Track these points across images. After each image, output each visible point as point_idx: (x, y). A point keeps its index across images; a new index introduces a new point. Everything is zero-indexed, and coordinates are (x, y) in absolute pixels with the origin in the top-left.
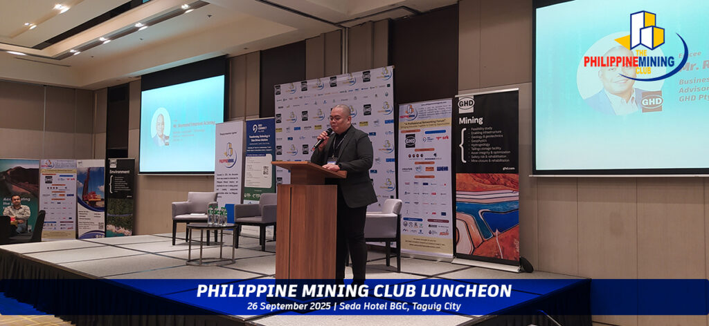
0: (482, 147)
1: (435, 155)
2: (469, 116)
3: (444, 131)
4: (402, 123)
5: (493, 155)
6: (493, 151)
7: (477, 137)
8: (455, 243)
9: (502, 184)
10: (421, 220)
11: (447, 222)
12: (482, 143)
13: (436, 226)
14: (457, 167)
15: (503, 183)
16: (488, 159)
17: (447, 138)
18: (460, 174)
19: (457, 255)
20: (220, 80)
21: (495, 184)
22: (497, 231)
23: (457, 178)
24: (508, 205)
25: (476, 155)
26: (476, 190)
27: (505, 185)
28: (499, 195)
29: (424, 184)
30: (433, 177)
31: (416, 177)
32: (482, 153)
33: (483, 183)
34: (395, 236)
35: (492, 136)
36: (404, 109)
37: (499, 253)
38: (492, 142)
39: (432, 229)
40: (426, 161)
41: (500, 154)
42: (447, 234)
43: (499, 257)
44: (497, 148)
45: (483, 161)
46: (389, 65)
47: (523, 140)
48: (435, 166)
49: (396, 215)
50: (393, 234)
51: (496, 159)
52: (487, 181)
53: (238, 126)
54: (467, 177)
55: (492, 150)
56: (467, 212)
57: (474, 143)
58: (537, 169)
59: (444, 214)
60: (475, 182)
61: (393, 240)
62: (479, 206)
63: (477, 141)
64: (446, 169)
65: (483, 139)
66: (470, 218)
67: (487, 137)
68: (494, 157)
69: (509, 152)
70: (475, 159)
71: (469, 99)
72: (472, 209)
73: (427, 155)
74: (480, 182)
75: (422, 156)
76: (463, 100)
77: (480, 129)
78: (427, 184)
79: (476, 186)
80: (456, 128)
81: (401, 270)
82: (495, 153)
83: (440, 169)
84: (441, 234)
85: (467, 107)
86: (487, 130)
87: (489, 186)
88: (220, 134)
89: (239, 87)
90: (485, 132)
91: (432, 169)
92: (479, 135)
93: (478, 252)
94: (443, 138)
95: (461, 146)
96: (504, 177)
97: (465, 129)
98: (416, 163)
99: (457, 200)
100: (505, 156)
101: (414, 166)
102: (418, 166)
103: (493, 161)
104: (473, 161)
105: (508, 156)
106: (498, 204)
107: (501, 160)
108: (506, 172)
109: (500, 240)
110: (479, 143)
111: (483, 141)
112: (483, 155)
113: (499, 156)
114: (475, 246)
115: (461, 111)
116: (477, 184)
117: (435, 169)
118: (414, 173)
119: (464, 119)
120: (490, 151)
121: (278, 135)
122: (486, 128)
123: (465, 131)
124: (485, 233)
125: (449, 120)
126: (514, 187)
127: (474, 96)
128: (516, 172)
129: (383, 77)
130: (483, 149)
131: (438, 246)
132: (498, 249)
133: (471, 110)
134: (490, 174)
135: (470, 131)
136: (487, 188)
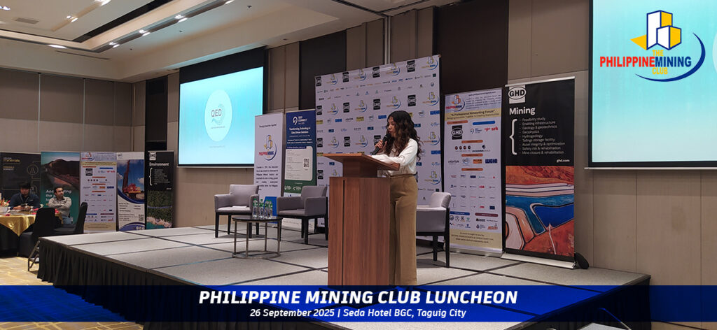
0: (534, 138)
1: (483, 146)
2: (520, 106)
3: (493, 122)
4: (448, 113)
5: (546, 146)
6: (546, 142)
7: (529, 128)
8: (505, 237)
9: (556, 177)
10: (468, 214)
11: (496, 215)
12: (534, 134)
13: (484, 220)
14: (507, 159)
15: (557, 175)
16: (541, 151)
17: (497, 129)
18: (511, 167)
19: (506, 250)
20: (259, 72)
21: (549, 177)
22: (550, 226)
23: (507, 170)
24: (562, 198)
25: (528, 147)
26: (526, 183)
27: (559, 178)
28: (553, 189)
29: (472, 177)
30: (482, 169)
31: (463, 169)
32: (534, 144)
33: (535, 176)
34: (444, 231)
35: (546, 127)
36: (451, 99)
37: (551, 248)
38: (546, 133)
39: (480, 223)
40: (474, 153)
41: (554, 146)
42: (496, 228)
43: (552, 253)
44: (551, 139)
45: (535, 153)
46: (434, 53)
47: (579, 131)
48: (483, 159)
49: (445, 209)
50: (442, 228)
51: (549, 150)
52: (539, 173)
53: (278, 118)
54: (518, 170)
55: (544, 141)
56: (517, 206)
57: (526, 135)
58: (593, 161)
59: (492, 208)
60: (526, 175)
61: (441, 234)
62: (531, 200)
63: (529, 132)
64: (495, 161)
65: (535, 129)
66: (521, 213)
67: (539, 128)
68: (547, 149)
69: (564, 143)
70: (527, 151)
71: (520, 89)
72: (523, 203)
73: (475, 146)
74: (532, 174)
75: (469, 148)
76: (514, 90)
77: (533, 119)
78: (474, 177)
79: (528, 179)
80: (506, 119)
81: (450, 265)
82: (548, 144)
83: (488, 161)
84: (489, 228)
85: (517, 97)
86: (540, 121)
87: (541, 179)
88: (260, 126)
89: (278, 79)
90: (538, 123)
91: (480, 161)
92: (532, 126)
93: (529, 248)
94: (493, 129)
95: (511, 137)
96: (558, 170)
97: (516, 120)
98: (463, 155)
99: (507, 193)
100: (559, 148)
101: (461, 159)
102: (465, 158)
103: (546, 153)
104: (525, 153)
105: (563, 148)
106: (551, 197)
107: (553, 153)
108: (560, 164)
109: (554, 235)
110: (531, 134)
111: (536, 132)
112: (535, 146)
113: (554, 147)
114: (526, 241)
115: (511, 101)
116: (528, 177)
117: (484, 161)
118: (461, 165)
119: (515, 109)
120: (542, 142)
121: (318, 127)
122: (539, 119)
123: (515, 122)
124: (537, 228)
125: (499, 110)
126: (569, 180)
127: (526, 85)
128: (571, 164)
129: (428, 68)
130: (535, 140)
131: (486, 241)
132: (550, 244)
133: (523, 100)
134: (542, 167)
135: (522, 122)
136: (539, 181)
